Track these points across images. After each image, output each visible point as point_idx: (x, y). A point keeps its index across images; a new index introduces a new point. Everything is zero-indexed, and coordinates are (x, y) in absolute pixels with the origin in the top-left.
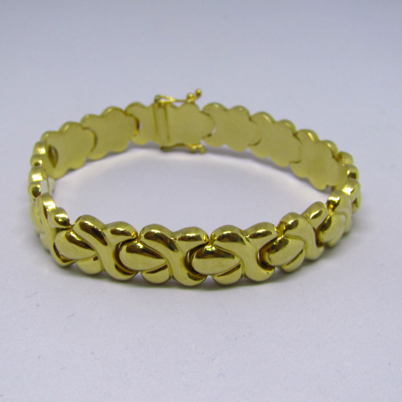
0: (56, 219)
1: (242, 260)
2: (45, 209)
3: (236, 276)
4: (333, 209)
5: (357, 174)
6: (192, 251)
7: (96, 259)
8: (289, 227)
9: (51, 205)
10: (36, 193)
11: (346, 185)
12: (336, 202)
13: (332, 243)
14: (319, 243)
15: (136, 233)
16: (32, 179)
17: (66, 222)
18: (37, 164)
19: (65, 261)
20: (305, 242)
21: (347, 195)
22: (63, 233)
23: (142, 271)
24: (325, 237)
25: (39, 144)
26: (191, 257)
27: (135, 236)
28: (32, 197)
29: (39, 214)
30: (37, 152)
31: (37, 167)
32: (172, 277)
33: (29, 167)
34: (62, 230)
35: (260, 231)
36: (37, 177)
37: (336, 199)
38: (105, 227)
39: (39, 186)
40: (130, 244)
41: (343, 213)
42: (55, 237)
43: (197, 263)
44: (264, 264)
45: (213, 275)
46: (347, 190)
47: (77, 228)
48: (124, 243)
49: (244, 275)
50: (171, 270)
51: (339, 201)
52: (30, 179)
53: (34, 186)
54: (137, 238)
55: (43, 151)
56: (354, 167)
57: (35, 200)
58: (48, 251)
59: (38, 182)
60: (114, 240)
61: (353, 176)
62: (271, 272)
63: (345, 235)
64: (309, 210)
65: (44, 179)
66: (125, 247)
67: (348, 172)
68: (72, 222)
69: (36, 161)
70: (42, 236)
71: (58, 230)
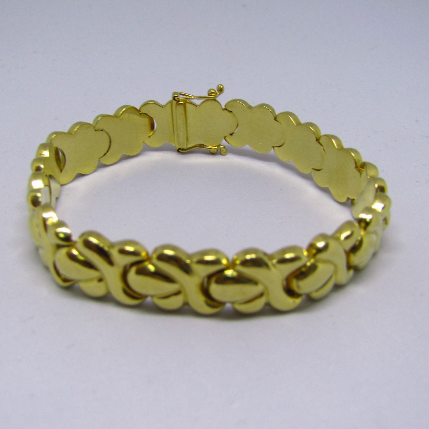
0: (57, 234)
1: (266, 287)
2: (45, 220)
3: (258, 305)
4: (365, 228)
5: (385, 188)
6: (210, 277)
7: (100, 280)
8: (319, 251)
9: (52, 217)
10: (35, 202)
11: (377, 201)
12: (368, 220)
13: (361, 265)
14: (349, 267)
15: (147, 254)
16: (32, 186)
17: (67, 238)
18: (38, 169)
19: (65, 280)
20: (335, 266)
21: (379, 213)
22: (64, 251)
23: (152, 296)
24: (356, 259)
25: (44, 146)
26: (209, 283)
27: (145, 258)
28: (31, 207)
29: (37, 226)
30: (41, 154)
31: (38, 172)
32: (186, 304)
33: (30, 171)
34: (63, 246)
35: (288, 256)
36: (38, 184)
37: (368, 217)
38: (112, 246)
39: (39, 195)
40: (141, 266)
41: (375, 233)
42: (55, 253)
43: (216, 290)
44: (290, 292)
45: (233, 303)
46: (378, 206)
47: (80, 245)
48: (133, 265)
49: (268, 304)
50: (186, 296)
51: (371, 220)
52: (30, 185)
53: (33, 194)
54: (149, 259)
55: (46, 154)
56: (381, 180)
57: (34, 210)
58: (47, 268)
59: (39, 190)
60: (121, 261)
61: (382, 189)
62: (298, 301)
63: (374, 255)
64: (340, 230)
65: (45, 186)
66: (134, 269)
67: (376, 186)
68: (75, 238)
69: (37, 165)
70: (41, 252)
71: (59, 247)
